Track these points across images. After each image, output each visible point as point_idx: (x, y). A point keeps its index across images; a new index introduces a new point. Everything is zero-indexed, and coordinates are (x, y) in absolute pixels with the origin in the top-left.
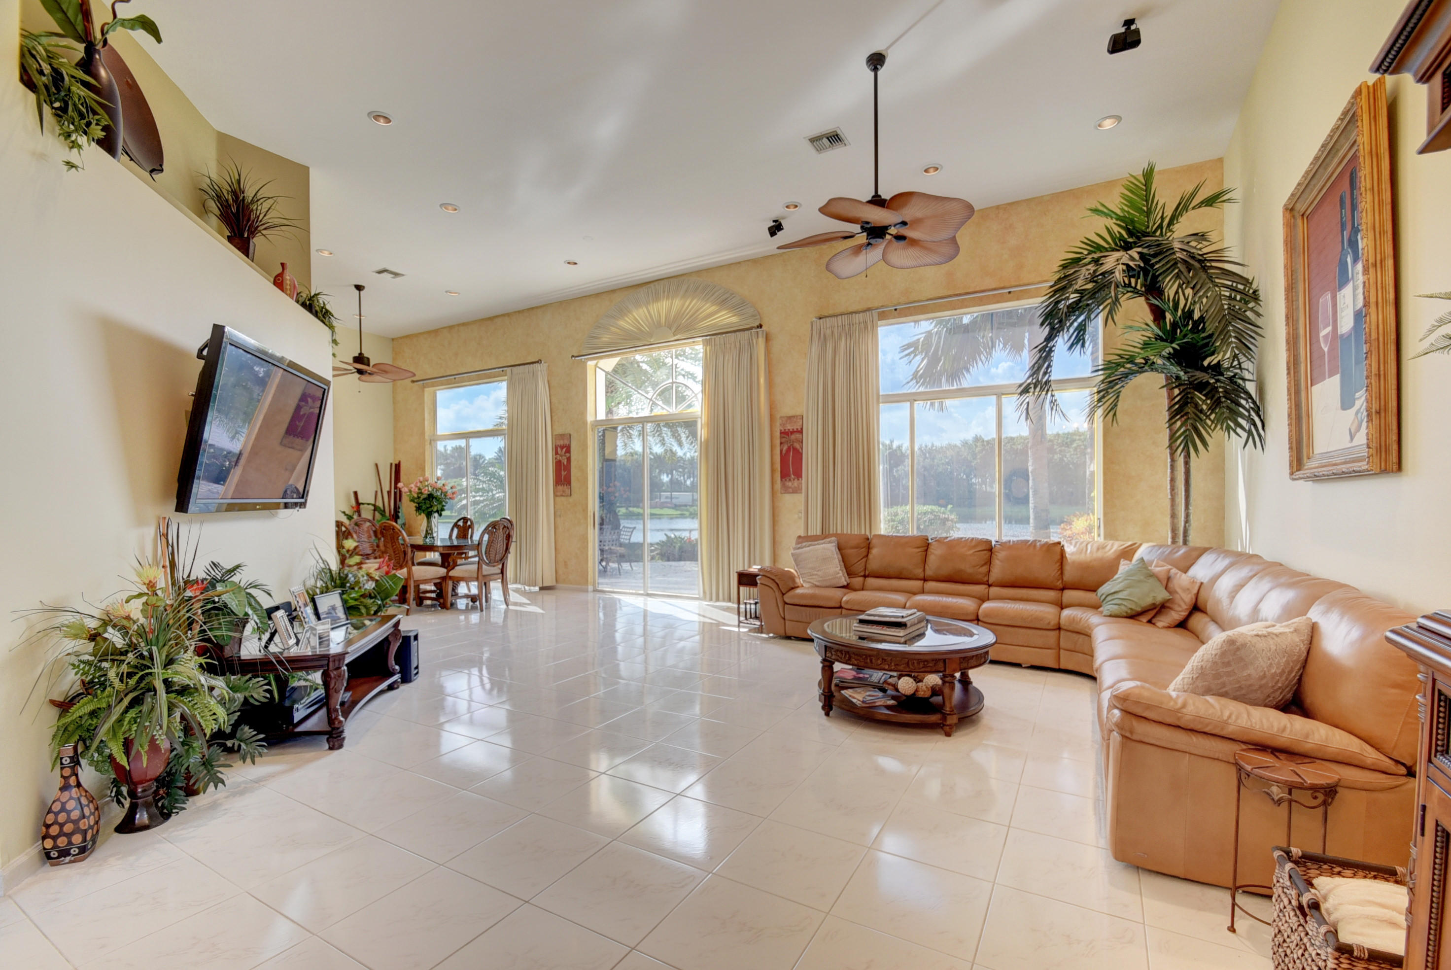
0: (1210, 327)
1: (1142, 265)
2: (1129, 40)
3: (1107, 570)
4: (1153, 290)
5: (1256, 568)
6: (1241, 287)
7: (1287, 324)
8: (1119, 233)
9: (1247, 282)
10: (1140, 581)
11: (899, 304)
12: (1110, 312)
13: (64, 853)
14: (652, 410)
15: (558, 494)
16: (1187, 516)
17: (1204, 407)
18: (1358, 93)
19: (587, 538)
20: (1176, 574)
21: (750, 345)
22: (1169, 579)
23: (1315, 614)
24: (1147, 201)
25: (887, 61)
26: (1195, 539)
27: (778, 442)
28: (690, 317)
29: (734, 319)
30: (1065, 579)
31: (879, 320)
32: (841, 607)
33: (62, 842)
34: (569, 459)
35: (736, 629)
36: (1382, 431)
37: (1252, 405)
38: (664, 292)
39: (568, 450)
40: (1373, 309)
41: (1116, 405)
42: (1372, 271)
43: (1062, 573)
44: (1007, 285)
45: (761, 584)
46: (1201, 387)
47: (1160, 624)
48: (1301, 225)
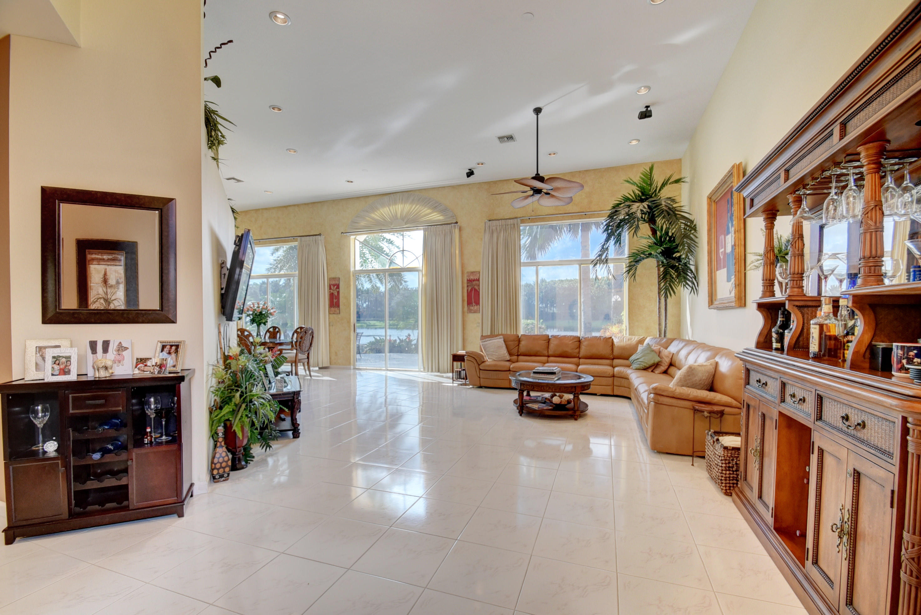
0: (677, 242)
1: (649, 211)
2: (647, 115)
3: (633, 349)
4: (652, 220)
5: (695, 346)
6: (689, 224)
7: (708, 245)
8: (638, 194)
9: (692, 222)
10: (648, 353)
11: (532, 216)
12: (635, 231)
13: (221, 476)
14: (390, 266)
15: (331, 312)
16: (666, 324)
17: (674, 276)
18: (733, 167)
19: (350, 338)
20: (663, 350)
21: (451, 233)
22: (660, 352)
23: (717, 359)
24: (650, 180)
25: (543, 111)
26: (669, 335)
27: (466, 285)
28: (414, 216)
29: (441, 218)
30: (614, 354)
31: (521, 223)
32: (510, 370)
33: (221, 471)
34: (338, 292)
35: (452, 385)
36: (739, 292)
37: (693, 276)
38: (399, 200)
39: (338, 287)
40: (737, 247)
41: (635, 273)
42: (737, 233)
43: (613, 352)
44: (584, 211)
45: (467, 360)
46: (673, 267)
47: (657, 372)
48: (713, 205)
